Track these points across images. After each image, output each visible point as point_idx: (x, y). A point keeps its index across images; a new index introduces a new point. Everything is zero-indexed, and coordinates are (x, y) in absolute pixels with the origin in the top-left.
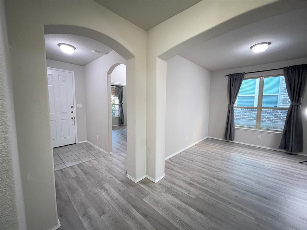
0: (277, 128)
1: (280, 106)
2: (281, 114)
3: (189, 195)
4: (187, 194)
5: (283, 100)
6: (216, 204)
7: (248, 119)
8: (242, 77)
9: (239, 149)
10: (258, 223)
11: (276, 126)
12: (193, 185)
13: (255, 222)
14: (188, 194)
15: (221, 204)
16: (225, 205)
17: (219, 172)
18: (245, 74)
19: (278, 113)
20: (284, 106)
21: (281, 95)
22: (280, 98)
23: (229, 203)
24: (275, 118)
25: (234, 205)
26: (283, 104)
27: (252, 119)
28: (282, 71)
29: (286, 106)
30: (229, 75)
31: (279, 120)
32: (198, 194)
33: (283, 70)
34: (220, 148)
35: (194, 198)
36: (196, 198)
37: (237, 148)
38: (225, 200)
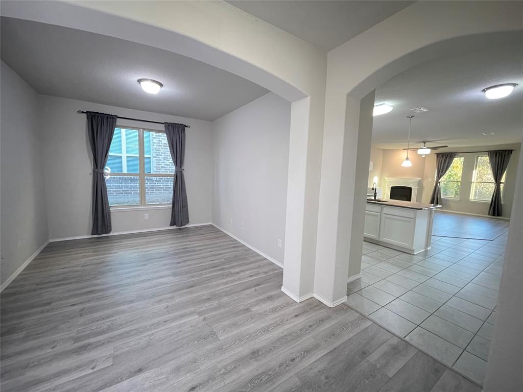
0: (154, 201)
1: (154, 172)
2: (156, 182)
3: (95, 370)
4: (91, 371)
5: (157, 165)
6: (151, 338)
7: (117, 193)
8: (113, 122)
9: (125, 242)
10: (203, 317)
11: (153, 199)
12: (89, 347)
13: (200, 318)
14: (93, 368)
15: (157, 332)
16: (163, 328)
17: (122, 292)
18: (118, 119)
19: (153, 181)
20: (158, 172)
21: (154, 157)
22: (153, 162)
23: (165, 322)
24: (150, 188)
25: (172, 319)
26: (157, 169)
27: (123, 193)
28: (162, 127)
29: (160, 172)
30: (87, 113)
31: (155, 191)
32: (112, 352)
33: (164, 125)
34: (93, 252)
35: (111, 364)
36: (113, 361)
37: (121, 242)
38: (159, 323)
